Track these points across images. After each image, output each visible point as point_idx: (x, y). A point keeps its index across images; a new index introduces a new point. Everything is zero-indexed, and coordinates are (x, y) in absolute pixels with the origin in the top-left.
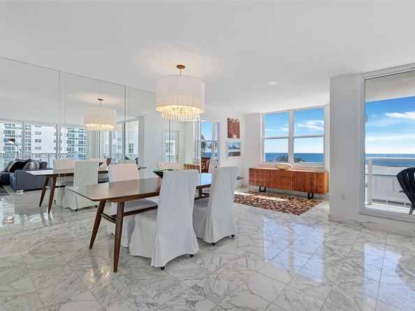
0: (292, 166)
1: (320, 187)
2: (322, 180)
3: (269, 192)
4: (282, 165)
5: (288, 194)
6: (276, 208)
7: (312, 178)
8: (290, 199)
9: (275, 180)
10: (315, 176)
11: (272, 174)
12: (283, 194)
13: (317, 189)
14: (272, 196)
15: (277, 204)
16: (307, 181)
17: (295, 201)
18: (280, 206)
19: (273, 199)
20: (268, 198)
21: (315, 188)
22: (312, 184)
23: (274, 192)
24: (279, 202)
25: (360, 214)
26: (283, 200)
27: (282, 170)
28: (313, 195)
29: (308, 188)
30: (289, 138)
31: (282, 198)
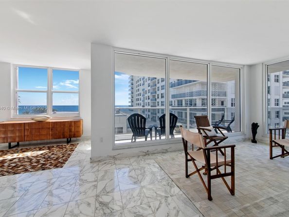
0: (51, 117)
1: (77, 132)
2: (79, 127)
3: (24, 145)
4: (40, 117)
5: (47, 143)
6: (33, 167)
7: (70, 125)
8: (49, 148)
9: (31, 132)
10: (73, 124)
11: (27, 128)
12: (41, 144)
13: (75, 134)
14: (27, 150)
15: (34, 160)
16: (67, 129)
17: (55, 150)
18: (38, 162)
19: (29, 154)
20: (21, 155)
21: (73, 133)
22: (70, 131)
23: (30, 145)
24: (37, 156)
25: (113, 150)
26: (42, 152)
27: (40, 122)
28: (70, 139)
29: (67, 134)
30: (47, 92)
31: (40, 149)
